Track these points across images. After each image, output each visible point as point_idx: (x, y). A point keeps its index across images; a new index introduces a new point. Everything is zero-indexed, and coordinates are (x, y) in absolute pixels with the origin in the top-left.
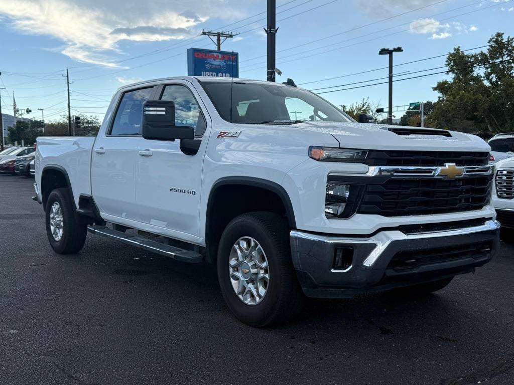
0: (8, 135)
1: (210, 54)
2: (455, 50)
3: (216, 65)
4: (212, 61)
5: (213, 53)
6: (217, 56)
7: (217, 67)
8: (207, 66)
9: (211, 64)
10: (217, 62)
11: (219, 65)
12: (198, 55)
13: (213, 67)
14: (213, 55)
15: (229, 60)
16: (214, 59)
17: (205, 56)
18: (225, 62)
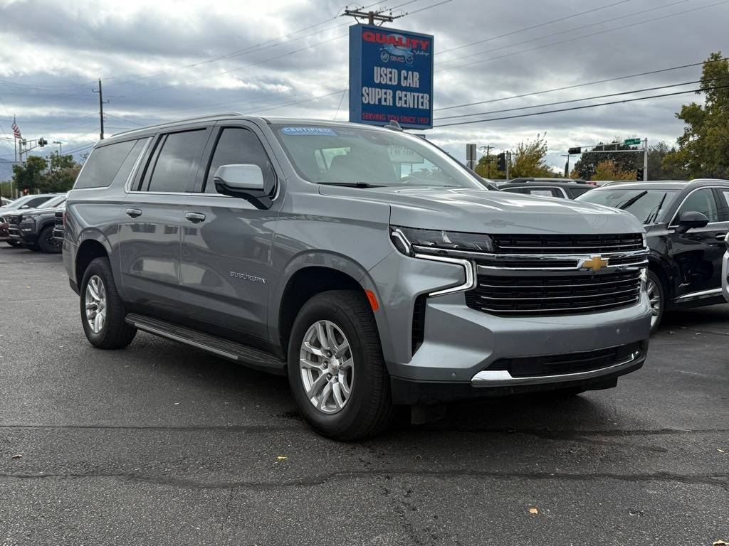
0: (13, 178)
1: (388, 36)
2: (713, 56)
3: (398, 56)
4: (391, 48)
5: (392, 35)
6: (400, 39)
7: (399, 59)
8: (384, 57)
9: (390, 54)
10: (399, 51)
11: (403, 56)
12: (368, 36)
13: (394, 59)
14: (394, 38)
15: (419, 48)
16: (395, 46)
17: (381, 38)
18: (412, 51)
